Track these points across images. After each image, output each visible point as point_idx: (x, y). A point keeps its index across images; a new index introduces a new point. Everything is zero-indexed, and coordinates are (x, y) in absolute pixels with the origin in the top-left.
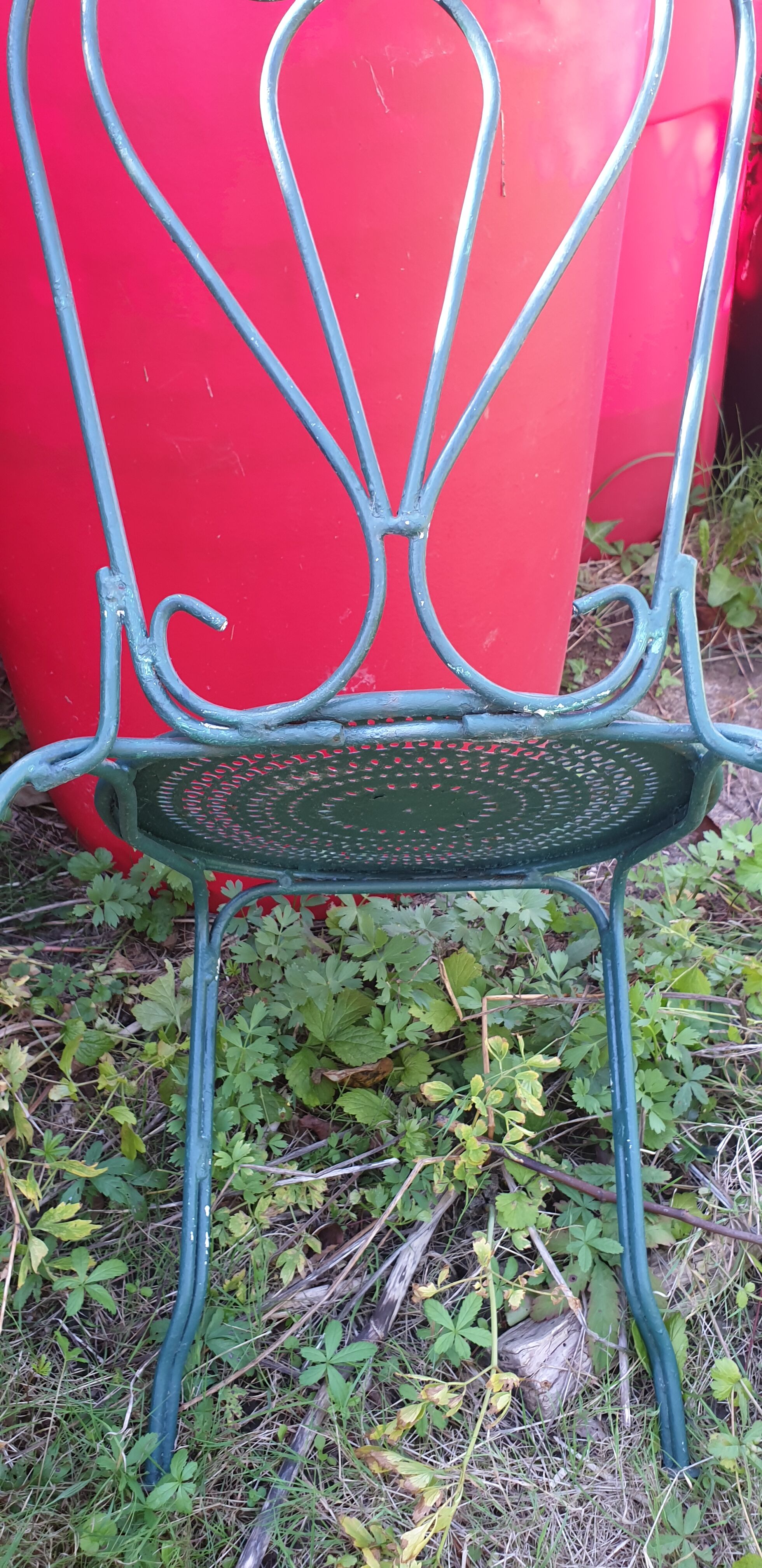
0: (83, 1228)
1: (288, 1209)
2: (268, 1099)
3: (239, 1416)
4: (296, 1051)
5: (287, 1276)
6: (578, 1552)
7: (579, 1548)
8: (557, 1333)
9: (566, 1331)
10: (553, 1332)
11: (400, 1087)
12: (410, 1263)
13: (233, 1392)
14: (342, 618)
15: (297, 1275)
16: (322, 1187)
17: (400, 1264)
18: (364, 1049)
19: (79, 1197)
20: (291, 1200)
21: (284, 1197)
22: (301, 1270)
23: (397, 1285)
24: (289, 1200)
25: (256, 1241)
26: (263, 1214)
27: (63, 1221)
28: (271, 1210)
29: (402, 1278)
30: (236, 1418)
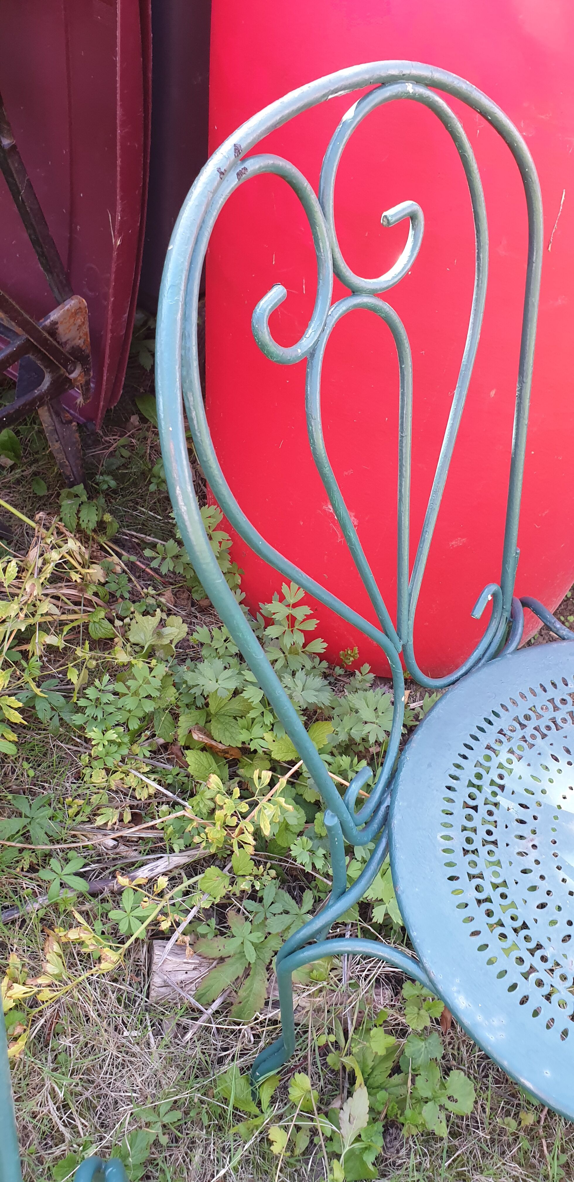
0: (16, 717)
1: (130, 788)
2: (166, 722)
3: (25, 870)
4: (199, 708)
5: (100, 821)
6: (108, 1076)
7: (112, 1075)
8: (188, 963)
9: (193, 966)
10: (185, 960)
11: (241, 772)
12: (163, 866)
13: (30, 856)
14: (346, 473)
15: (106, 824)
16: (152, 791)
17: (159, 862)
18: (227, 733)
19: (25, 700)
20: (134, 785)
21: (131, 780)
22: (110, 824)
23: (146, 871)
24: (133, 784)
25: (101, 791)
26: (114, 780)
27: (10, 706)
28: (120, 782)
29: (152, 870)
30: (22, 870)
